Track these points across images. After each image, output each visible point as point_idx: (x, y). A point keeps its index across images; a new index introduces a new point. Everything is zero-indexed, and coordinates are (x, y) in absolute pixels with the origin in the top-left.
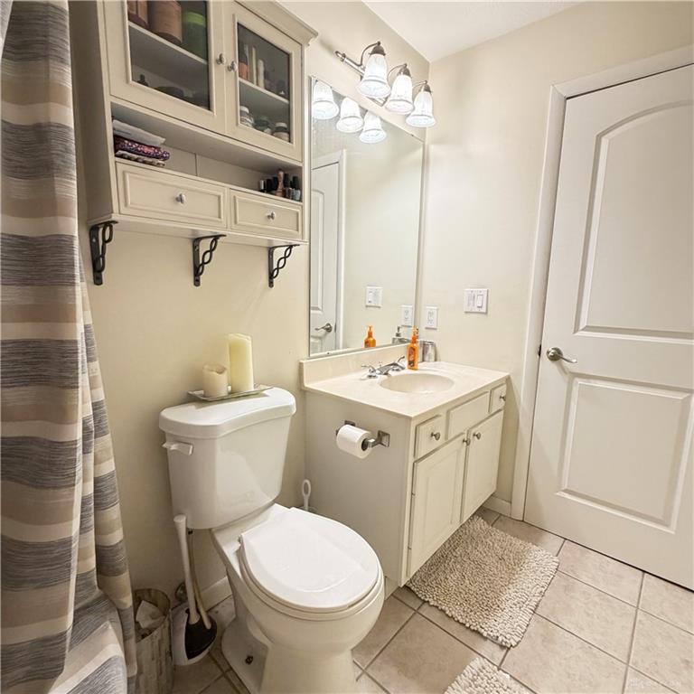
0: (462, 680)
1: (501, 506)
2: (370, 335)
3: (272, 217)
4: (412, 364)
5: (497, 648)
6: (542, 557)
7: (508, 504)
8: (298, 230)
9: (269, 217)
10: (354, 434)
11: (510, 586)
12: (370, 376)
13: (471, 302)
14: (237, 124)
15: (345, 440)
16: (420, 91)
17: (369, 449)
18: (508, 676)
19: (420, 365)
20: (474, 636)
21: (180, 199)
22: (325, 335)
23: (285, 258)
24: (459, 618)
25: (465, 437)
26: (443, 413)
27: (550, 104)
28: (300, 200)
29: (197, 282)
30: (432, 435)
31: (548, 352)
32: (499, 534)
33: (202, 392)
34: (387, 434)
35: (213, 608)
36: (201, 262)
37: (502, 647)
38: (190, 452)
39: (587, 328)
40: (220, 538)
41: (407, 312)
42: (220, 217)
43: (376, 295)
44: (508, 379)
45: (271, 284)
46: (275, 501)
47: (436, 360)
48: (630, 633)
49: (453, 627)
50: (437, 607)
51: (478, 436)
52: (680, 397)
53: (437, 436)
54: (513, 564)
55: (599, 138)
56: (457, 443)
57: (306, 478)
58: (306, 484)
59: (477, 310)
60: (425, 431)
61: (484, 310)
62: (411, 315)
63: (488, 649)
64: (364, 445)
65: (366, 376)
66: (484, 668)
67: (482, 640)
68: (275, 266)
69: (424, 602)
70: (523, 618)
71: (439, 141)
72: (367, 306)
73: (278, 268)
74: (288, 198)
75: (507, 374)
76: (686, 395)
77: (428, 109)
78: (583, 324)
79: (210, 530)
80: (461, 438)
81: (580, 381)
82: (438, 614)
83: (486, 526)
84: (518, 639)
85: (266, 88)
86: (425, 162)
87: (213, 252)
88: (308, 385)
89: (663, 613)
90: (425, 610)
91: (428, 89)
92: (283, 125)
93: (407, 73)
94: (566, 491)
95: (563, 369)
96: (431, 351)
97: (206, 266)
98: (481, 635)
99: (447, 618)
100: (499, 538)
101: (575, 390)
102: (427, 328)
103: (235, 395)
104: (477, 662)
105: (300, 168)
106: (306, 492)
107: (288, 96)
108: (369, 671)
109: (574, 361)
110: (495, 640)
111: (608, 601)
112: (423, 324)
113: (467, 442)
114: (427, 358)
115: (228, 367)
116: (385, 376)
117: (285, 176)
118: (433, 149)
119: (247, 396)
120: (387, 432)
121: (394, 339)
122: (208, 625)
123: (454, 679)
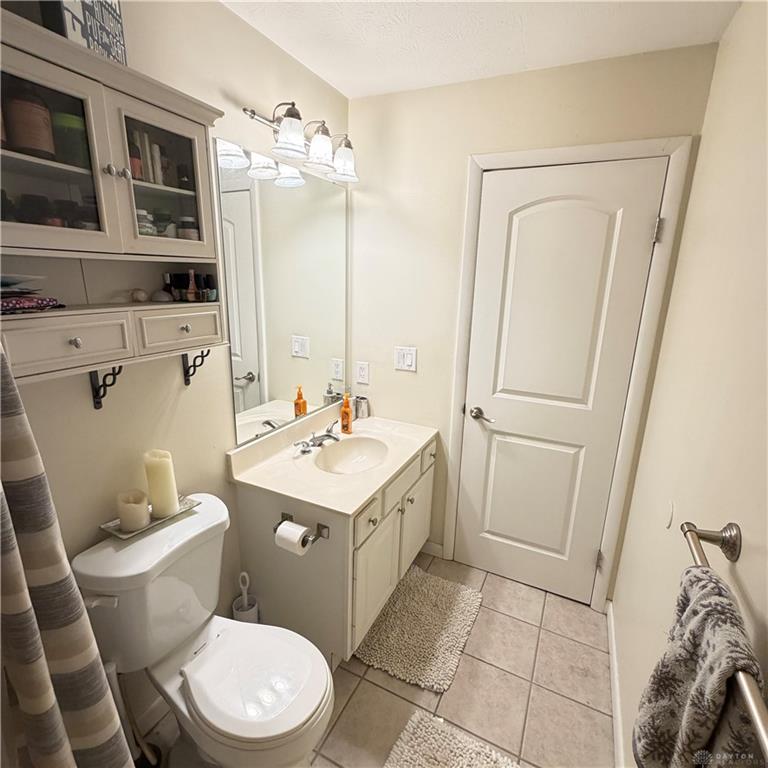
0: (405, 736)
1: (436, 549)
2: (300, 396)
3: (186, 329)
4: (345, 428)
5: (432, 696)
6: (469, 596)
7: (440, 547)
8: (216, 334)
9: (183, 329)
11: (443, 632)
12: (304, 452)
13: (401, 361)
14: (136, 237)
16: (340, 145)
17: (308, 546)
18: (442, 720)
19: (354, 425)
20: (413, 689)
21: (74, 343)
23: (203, 357)
24: (401, 676)
25: (399, 506)
27: (469, 177)
28: (217, 300)
29: (98, 405)
30: (370, 521)
31: (472, 412)
32: (432, 580)
33: (118, 522)
34: (326, 527)
35: (152, 730)
36: (101, 383)
37: (436, 693)
38: (116, 605)
39: (503, 391)
40: (158, 675)
41: (337, 366)
42: (125, 347)
43: (303, 346)
44: (437, 436)
45: (187, 382)
46: (214, 613)
47: (369, 415)
48: (534, 652)
49: (396, 686)
50: (381, 669)
51: (412, 501)
52: (572, 451)
53: (374, 522)
54: (444, 608)
55: (511, 215)
56: (394, 515)
57: (243, 571)
58: (244, 577)
59: (407, 368)
60: (362, 520)
61: (413, 368)
62: (341, 368)
63: (427, 699)
64: (304, 542)
65: (299, 453)
66: (422, 720)
67: (420, 692)
68: (191, 363)
69: (369, 666)
70: (453, 661)
72: (294, 356)
73: (195, 366)
74: (202, 302)
75: (436, 431)
76: (577, 450)
77: (350, 166)
78: (499, 389)
79: (146, 669)
80: (396, 509)
81: (498, 437)
82: (381, 675)
83: (422, 572)
84: (449, 683)
85: (165, 184)
86: (348, 209)
87: (117, 376)
88: (238, 477)
89: (558, 628)
90: (371, 675)
91: (349, 145)
92: (191, 219)
93: (326, 132)
94: (488, 532)
95: (484, 427)
96: (364, 406)
97: (108, 388)
98: (420, 686)
99: (390, 679)
100: (433, 582)
101: (494, 445)
102: (359, 383)
103: (159, 520)
104: (418, 714)
105: (215, 265)
106: (244, 582)
107: (195, 190)
108: (323, 752)
109: (493, 421)
110: (430, 689)
111: (520, 627)
112: (355, 379)
113: (402, 511)
114: (360, 415)
115: (148, 493)
116: (320, 448)
117: (197, 276)
118: (357, 196)
119: (174, 519)
120: (328, 525)
121: (326, 398)
122: (153, 761)
123: (398, 737)
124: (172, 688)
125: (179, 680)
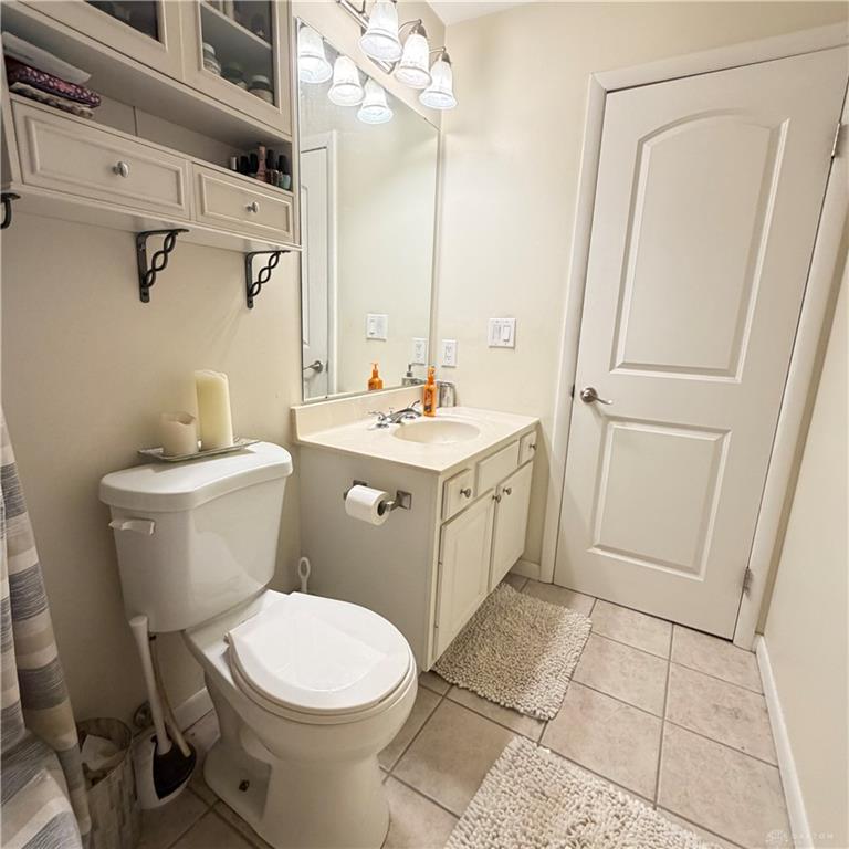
0: (502, 764)
1: (530, 569)
2: (375, 374)
3: (253, 208)
4: (428, 409)
5: (535, 723)
6: (575, 621)
7: (536, 566)
8: (288, 230)
9: (249, 208)
10: (367, 496)
11: (545, 655)
12: (380, 426)
13: (496, 335)
14: (199, 69)
15: (356, 504)
16: (437, 60)
17: (386, 514)
18: (548, 751)
19: (437, 411)
20: (510, 715)
21: (119, 170)
22: (314, 376)
23: (269, 268)
24: (493, 697)
25: (493, 492)
26: (471, 466)
27: (589, 103)
28: (290, 189)
29: (145, 297)
30: (462, 492)
31: (582, 393)
32: (528, 601)
33: (161, 450)
34: (406, 494)
35: (187, 730)
36: (149, 268)
37: (540, 721)
38: (151, 532)
39: (625, 365)
40: (198, 640)
41: (419, 347)
42: (179, 202)
43: (380, 325)
44: (538, 426)
45: (250, 304)
46: (270, 586)
47: (455, 405)
48: (663, 686)
49: (487, 708)
50: (467, 689)
51: (508, 492)
52: (713, 438)
53: (467, 493)
54: (545, 631)
55: (641, 143)
56: (487, 501)
58: (304, 562)
59: (503, 344)
60: (454, 486)
61: (511, 344)
62: (424, 350)
63: (526, 725)
64: (381, 509)
65: (374, 426)
66: (523, 747)
67: (518, 717)
68: (255, 280)
69: (453, 685)
70: (559, 687)
71: (459, 131)
72: (369, 339)
73: (260, 283)
74: (274, 184)
75: (536, 419)
76: (718, 436)
77: (447, 85)
78: (618, 363)
79: (182, 631)
80: (490, 495)
81: (615, 425)
82: (469, 696)
83: (515, 592)
84: (555, 711)
85: (236, 21)
87: (169, 254)
88: (303, 437)
89: (693, 662)
90: (455, 695)
91: (446, 59)
92: (264, 80)
93: (422, 32)
94: (599, 546)
95: (598, 412)
96: (449, 393)
97: (157, 273)
98: (516, 711)
99: (479, 700)
100: (528, 604)
101: (610, 434)
102: (444, 366)
103: (208, 452)
104: (515, 742)
105: (290, 144)
106: (304, 572)
107: (270, 38)
108: (393, 773)
109: (610, 402)
110: (532, 715)
111: (642, 657)
112: (440, 361)
113: (497, 499)
114: (444, 403)
115: (196, 415)
116: (398, 425)
117: (269, 153)
118: (450, 140)
119: (226, 453)
120: (409, 492)
121: (404, 380)
122: (186, 752)
123: (492, 764)
124: (214, 654)
125: (224, 647)
